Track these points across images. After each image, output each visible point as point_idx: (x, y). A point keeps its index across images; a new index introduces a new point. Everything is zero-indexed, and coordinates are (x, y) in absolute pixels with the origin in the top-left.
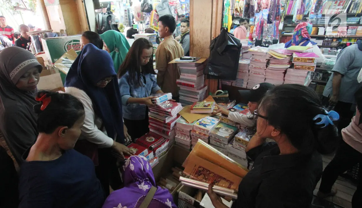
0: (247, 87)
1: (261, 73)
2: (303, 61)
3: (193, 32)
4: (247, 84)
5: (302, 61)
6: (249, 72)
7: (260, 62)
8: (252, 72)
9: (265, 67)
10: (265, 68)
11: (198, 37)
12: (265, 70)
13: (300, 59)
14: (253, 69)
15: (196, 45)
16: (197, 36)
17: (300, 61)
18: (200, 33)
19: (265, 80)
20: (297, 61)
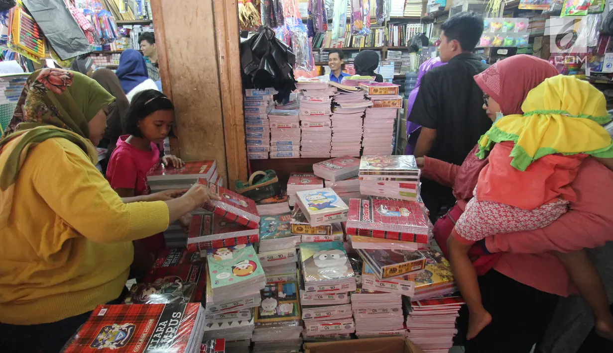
0: (301, 155)
1: (323, 124)
2: (383, 93)
3: (168, 46)
4: (300, 150)
5: (381, 92)
6: (300, 124)
7: (320, 102)
8: (306, 124)
9: (330, 110)
10: (331, 113)
11: (181, 57)
12: (331, 116)
13: (379, 91)
14: (307, 119)
15: (179, 78)
16: (179, 55)
17: (378, 93)
18: (188, 47)
19: (332, 136)
20: (375, 93)
